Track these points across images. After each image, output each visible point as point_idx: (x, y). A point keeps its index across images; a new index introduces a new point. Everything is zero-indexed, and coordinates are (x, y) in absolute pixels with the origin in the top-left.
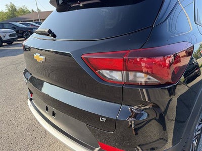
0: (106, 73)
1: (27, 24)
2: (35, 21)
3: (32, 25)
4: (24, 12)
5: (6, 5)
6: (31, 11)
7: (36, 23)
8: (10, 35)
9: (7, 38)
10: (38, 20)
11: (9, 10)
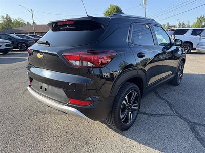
0: (73, 62)
1: (22, 36)
2: (30, 33)
3: (28, 37)
4: (19, 24)
5: (2, 17)
6: (26, 24)
7: (31, 36)
8: (6, 46)
9: (3, 47)
10: (33, 33)
11: (4, 21)
